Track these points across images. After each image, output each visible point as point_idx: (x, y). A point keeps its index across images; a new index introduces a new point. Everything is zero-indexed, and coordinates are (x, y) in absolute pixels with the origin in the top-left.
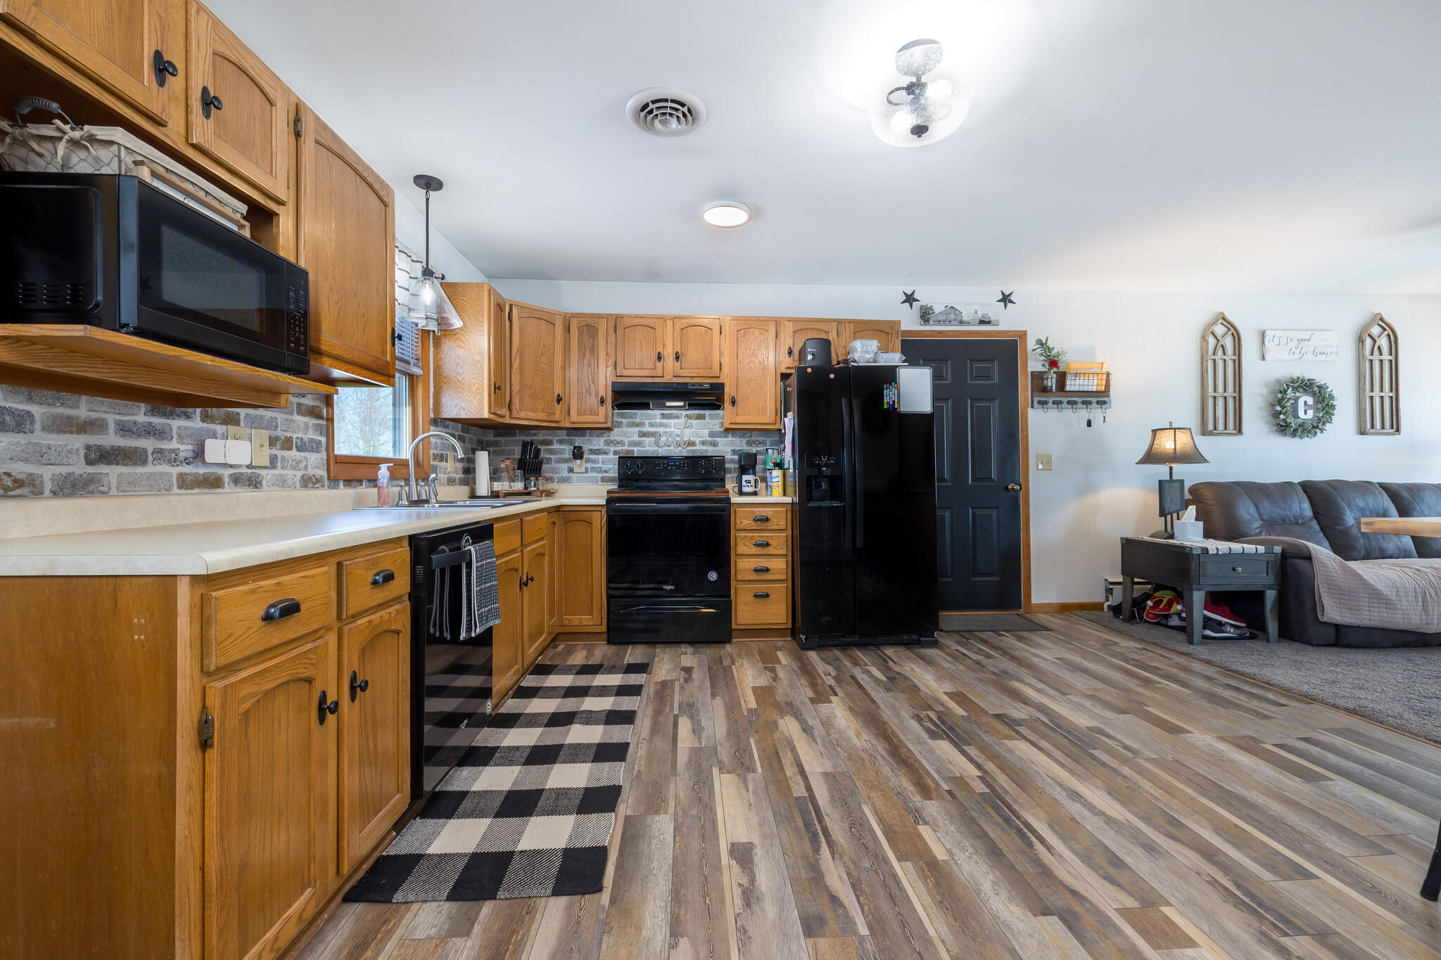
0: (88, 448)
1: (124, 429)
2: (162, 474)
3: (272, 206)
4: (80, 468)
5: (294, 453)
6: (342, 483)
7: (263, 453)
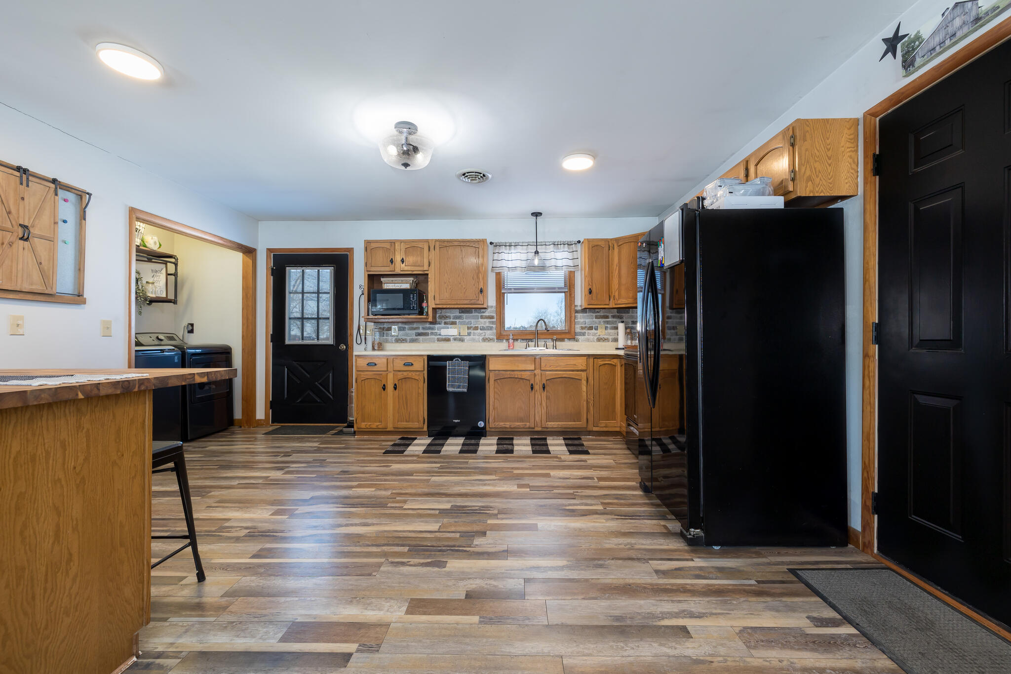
0: (416, 333)
1: (423, 328)
2: (433, 338)
3: (426, 272)
4: (415, 337)
5: (479, 331)
6: (505, 340)
7: (465, 331)
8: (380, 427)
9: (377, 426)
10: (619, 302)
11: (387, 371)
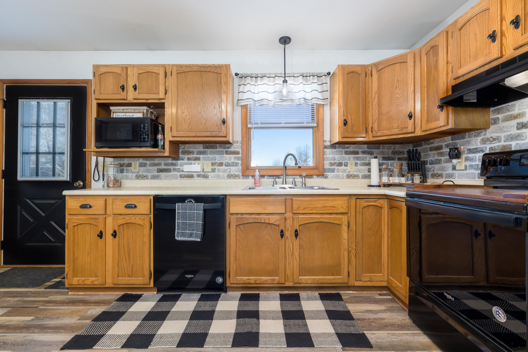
0: (158, 169)
1: (166, 164)
2: (175, 174)
3: (162, 101)
4: (156, 174)
5: (224, 167)
7: (208, 168)
8: (96, 283)
9: (92, 282)
10: (379, 134)
11: (106, 214)
